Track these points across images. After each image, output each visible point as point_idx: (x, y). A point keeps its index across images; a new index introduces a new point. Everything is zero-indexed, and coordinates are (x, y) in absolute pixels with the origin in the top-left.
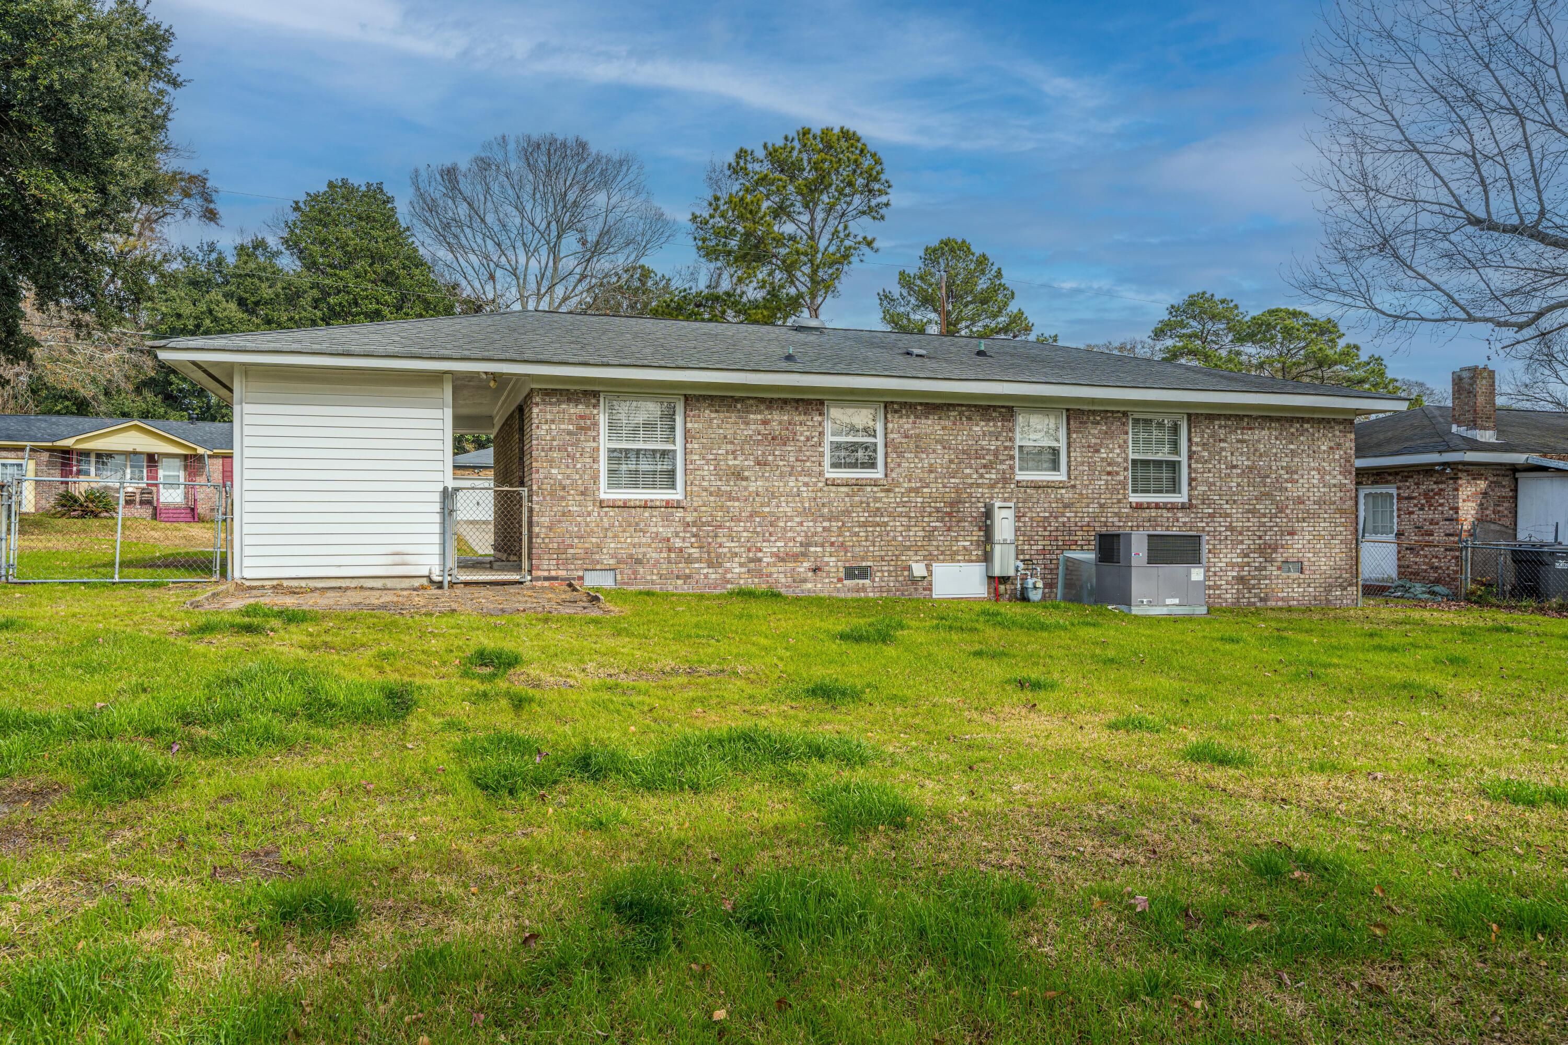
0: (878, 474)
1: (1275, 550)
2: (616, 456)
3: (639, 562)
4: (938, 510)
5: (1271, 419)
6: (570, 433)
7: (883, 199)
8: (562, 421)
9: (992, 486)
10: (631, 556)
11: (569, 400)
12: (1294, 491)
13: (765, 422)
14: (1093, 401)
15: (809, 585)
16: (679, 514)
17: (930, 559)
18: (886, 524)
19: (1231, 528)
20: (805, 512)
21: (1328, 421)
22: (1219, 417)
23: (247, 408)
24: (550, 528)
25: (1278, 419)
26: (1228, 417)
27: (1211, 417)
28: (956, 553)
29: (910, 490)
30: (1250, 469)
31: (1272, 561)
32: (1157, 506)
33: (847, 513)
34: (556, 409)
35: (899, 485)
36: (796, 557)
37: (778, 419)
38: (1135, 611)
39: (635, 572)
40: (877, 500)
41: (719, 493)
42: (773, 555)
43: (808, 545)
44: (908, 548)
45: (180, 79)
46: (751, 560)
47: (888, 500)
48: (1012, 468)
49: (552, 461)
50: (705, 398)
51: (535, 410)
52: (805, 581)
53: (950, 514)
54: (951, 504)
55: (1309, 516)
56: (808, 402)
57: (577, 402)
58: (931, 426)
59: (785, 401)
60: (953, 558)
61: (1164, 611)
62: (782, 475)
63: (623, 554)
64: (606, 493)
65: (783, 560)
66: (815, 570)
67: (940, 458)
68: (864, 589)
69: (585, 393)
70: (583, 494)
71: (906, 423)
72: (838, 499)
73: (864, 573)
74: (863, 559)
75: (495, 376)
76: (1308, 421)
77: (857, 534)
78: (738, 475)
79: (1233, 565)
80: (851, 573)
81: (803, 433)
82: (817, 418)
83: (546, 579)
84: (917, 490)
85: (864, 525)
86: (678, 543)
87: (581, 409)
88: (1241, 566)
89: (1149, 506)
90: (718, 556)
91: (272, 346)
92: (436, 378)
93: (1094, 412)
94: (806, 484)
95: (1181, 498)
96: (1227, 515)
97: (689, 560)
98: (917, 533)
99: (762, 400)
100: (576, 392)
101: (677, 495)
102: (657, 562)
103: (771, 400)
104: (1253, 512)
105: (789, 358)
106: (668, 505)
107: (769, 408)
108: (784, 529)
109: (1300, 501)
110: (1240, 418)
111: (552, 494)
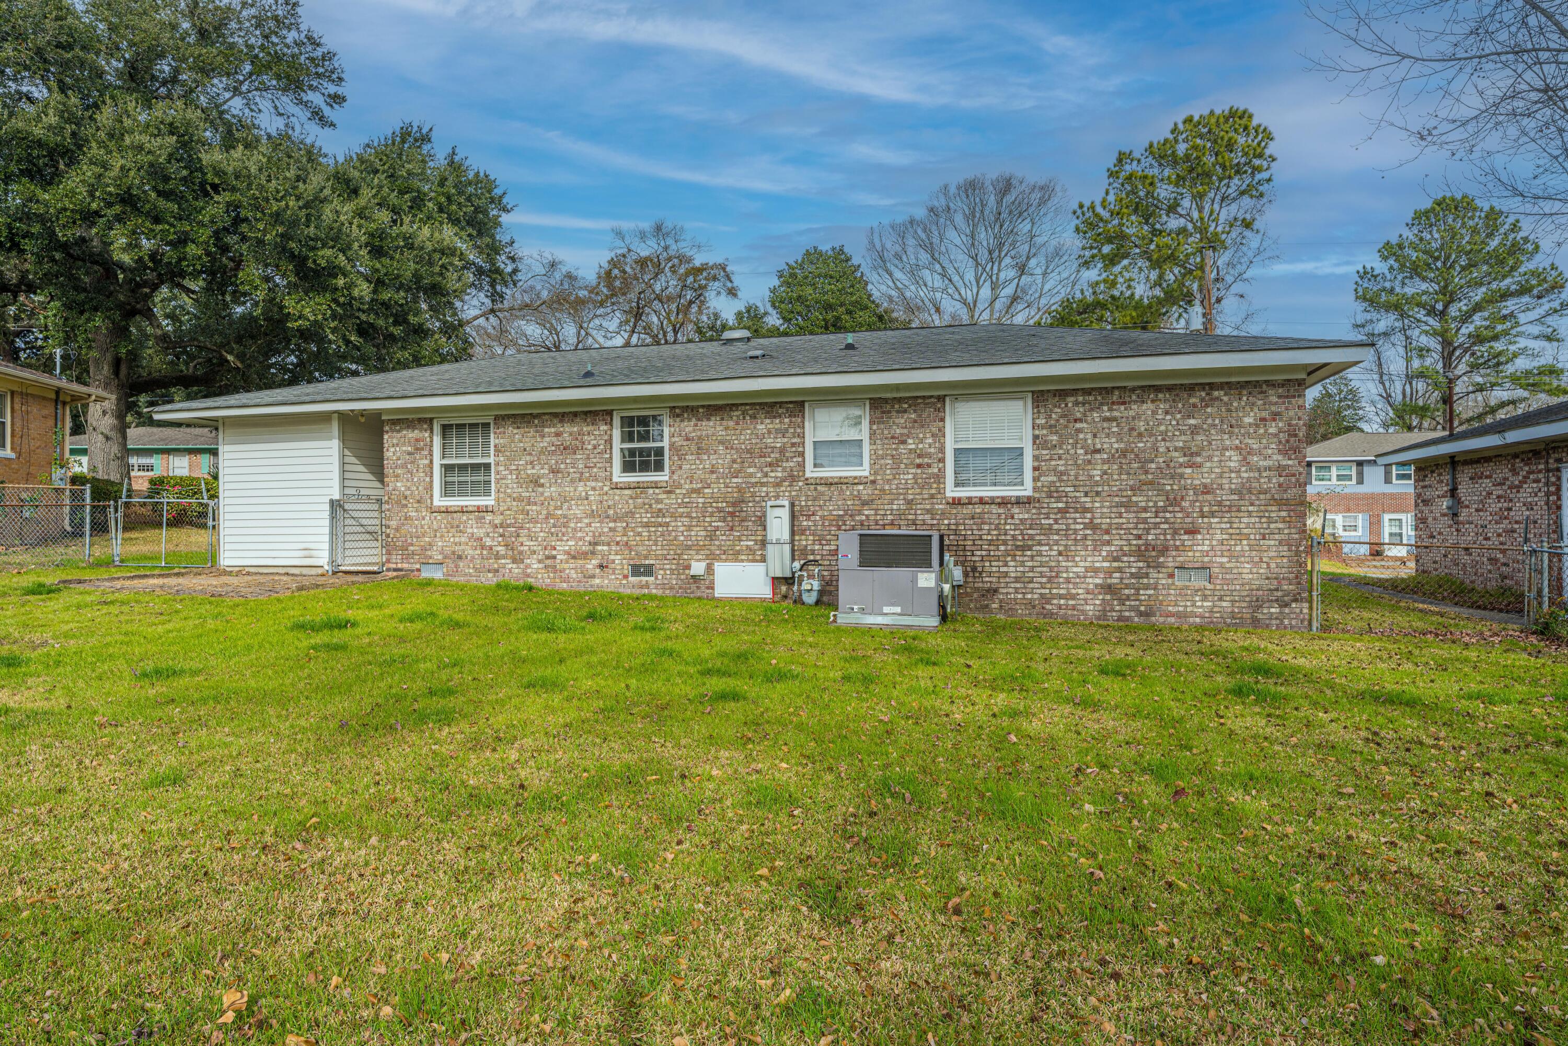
0: (662, 477)
1: (1164, 550)
2: (448, 469)
3: (460, 557)
4: (720, 510)
5: (1158, 389)
6: (409, 454)
8: (404, 445)
9: (778, 485)
10: (454, 553)
11: (408, 427)
12: (1194, 478)
13: (558, 435)
14: (897, 387)
15: (597, 581)
16: (489, 517)
17: (712, 558)
18: (667, 525)
19: (1092, 526)
20: (592, 515)
21: (1257, 384)
22: (1074, 392)
23: (227, 448)
24: (397, 530)
25: (1170, 388)
26: (1087, 392)
27: (1062, 394)
28: (738, 553)
29: (694, 491)
30: (1124, 453)
31: (1158, 566)
32: (982, 501)
33: (632, 514)
34: (399, 435)
35: (680, 486)
36: (585, 555)
37: (569, 430)
38: (843, 619)
39: (456, 566)
40: (659, 501)
41: (519, 499)
42: (567, 553)
43: (596, 544)
44: (689, 548)
46: (548, 557)
47: (669, 501)
48: (802, 465)
49: (397, 476)
50: (509, 417)
51: (386, 437)
52: (593, 577)
53: (732, 514)
54: (734, 504)
55: (1221, 509)
56: (595, 413)
57: (414, 428)
58: (713, 428)
59: (575, 414)
60: (735, 556)
61: (880, 620)
62: (572, 481)
63: (448, 551)
64: (439, 501)
65: (574, 558)
66: (601, 566)
67: (721, 459)
68: (647, 586)
69: (420, 420)
70: (419, 502)
71: (688, 427)
72: (622, 501)
73: (648, 571)
74: (646, 558)
75: (362, 413)
76: (1221, 386)
77: (640, 534)
78: (535, 482)
79: (1096, 571)
80: (637, 570)
81: (590, 442)
82: (604, 428)
83: (395, 570)
84: (697, 491)
85: (647, 525)
86: (488, 542)
87: (416, 434)
88: (1109, 573)
89: (970, 501)
90: (521, 553)
92: (324, 418)
93: (900, 400)
94: (594, 489)
95: (1026, 490)
96: (1086, 510)
97: (498, 557)
98: (699, 533)
99: (555, 415)
100: (413, 420)
101: (489, 501)
102: (473, 558)
103: (564, 415)
104: (1128, 505)
105: (588, 374)
106: (479, 510)
107: (561, 421)
108: (575, 530)
109: (1207, 490)
110: (1108, 391)
111: (398, 502)
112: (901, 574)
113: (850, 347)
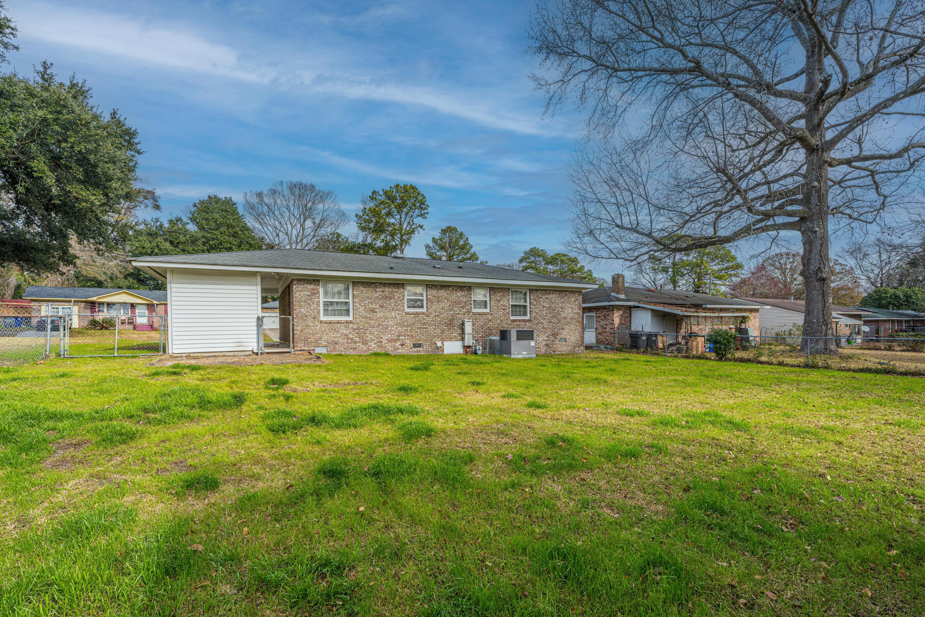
0: (424, 310)
1: (557, 335)
2: (326, 304)
3: (336, 343)
4: (445, 323)
5: (556, 291)
6: (308, 295)
7: (426, 211)
8: (305, 291)
9: (464, 314)
10: (333, 341)
11: (308, 283)
12: (563, 315)
13: (383, 292)
14: (498, 284)
15: (400, 351)
16: (351, 325)
17: (443, 340)
18: (427, 328)
19: (543, 328)
20: (398, 324)
21: (574, 291)
22: (539, 290)
23: (173, 285)
24: (301, 331)
25: (558, 291)
26: (542, 290)
27: (537, 290)
28: (452, 338)
29: (436, 316)
30: (550, 307)
31: (556, 338)
32: (520, 321)
33: (413, 324)
34: (302, 286)
35: (431, 314)
36: (395, 341)
37: (387, 290)
38: (513, 356)
39: (335, 347)
40: (424, 319)
41: (366, 317)
42: (386, 340)
43: (400, 336)
44: (435, 336)
45: (141, 151)
46: (378, 342)
47: (428, 319)
48: (471, 308)
49: (301, 306)
50: (360, 282)
51: (294, 287)
52: (398, 349)
53: (450, 324)
54: (450, 321)
55: (568, 323)
56: (399, 284)
57: (311, 284)
58: (442, 293)
59: (390, 284)
60: (451, 339)
61: (522, 356)
62: (389, 311)
63: (330, 340)
64: (322, 318)
65: (390, 342)
66: (402, 345)
67: (446, 304)
68: (420, 351)
69: (314, 280)
70: (314, 318)
71: (434, 292)
72: (410, 319)
73: (420, 346)
74: (419, 340)
75: (278, 274)
76: (568, 291)
77: (417, 332)
78: (373, 311)
79: (544, 340)
80: (415, 346)
81: (397, 295)
82: (402, 290)
83: (300, 350)
84: (438, 316)
85: (419, 328)
86: (351, 336)
87: (312, 286)
88: (547, 341)
89: (517, 320)
90: (366, 340)
91: (183, 261)
92: (254, 274)
93: (498, 288)
94: (398, 314)
95: (528, 318)
96: (542, 323)
97: (355, 342)
98: (438, 331)
99: (381, 283)
100: (310, 280)
101: (350, 318)
102: (343, 343)
103: (385, 284)
104: (550, 322)
105: (391, 268)
106: (347, 322)
107: (384, 286)
108: (391, 331)
109: (565, 318)
110: (546, 290)
111: (302, 318)
112: (526, 342)
113: (460, 267)
